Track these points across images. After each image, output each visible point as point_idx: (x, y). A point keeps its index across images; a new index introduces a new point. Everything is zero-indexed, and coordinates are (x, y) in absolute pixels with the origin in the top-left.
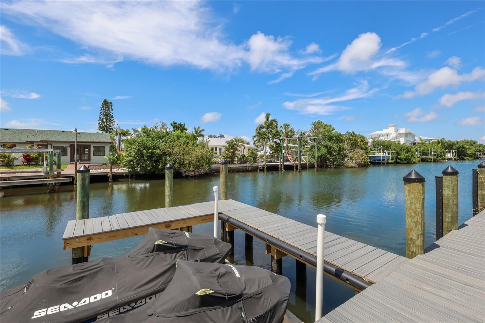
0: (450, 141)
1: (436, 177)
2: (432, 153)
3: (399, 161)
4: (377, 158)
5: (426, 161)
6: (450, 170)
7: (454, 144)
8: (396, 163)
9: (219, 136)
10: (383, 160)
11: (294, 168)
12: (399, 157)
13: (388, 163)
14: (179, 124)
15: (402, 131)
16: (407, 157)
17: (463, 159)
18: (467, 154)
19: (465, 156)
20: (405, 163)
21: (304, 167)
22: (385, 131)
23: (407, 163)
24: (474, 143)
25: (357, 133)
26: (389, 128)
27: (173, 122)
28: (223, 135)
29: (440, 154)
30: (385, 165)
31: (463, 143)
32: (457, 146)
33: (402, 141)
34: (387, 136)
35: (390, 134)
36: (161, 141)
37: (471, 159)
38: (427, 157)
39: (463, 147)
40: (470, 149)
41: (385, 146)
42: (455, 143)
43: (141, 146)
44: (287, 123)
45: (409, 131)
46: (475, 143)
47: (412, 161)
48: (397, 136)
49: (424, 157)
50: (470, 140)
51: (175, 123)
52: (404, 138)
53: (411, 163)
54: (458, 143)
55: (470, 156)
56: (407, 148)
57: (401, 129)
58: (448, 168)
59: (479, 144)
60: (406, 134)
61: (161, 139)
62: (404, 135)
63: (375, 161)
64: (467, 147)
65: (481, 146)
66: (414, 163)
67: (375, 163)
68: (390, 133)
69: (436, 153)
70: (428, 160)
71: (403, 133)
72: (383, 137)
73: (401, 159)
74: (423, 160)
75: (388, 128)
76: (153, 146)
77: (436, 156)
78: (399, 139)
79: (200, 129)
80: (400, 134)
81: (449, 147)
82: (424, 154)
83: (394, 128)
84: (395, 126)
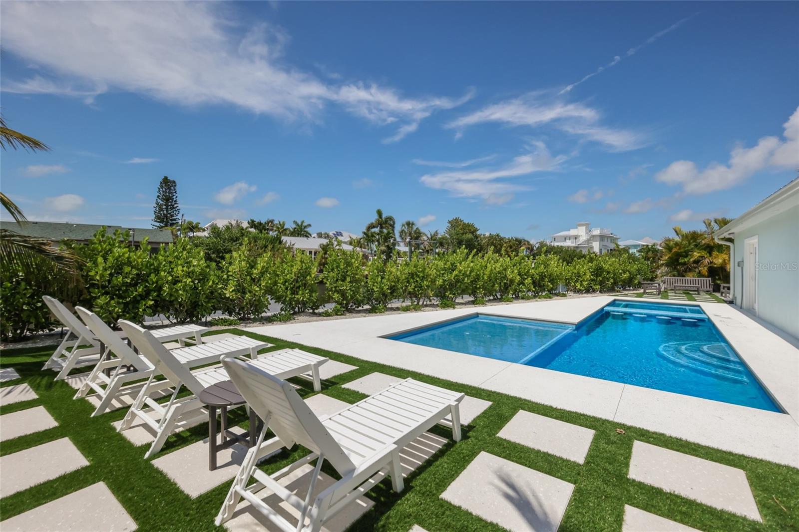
15: (597, 232)
22: (573, 232)
26: (579, 228)
33: (596, 246)
34: (576, 238)
35: (579, 236)
41: (569, 256)
44: (411, 220)
45: (607, 231)
48: (588, 240)
52: (598, 243)
57: (595, 228)
60: (602, 237)
62: (598, 238)
68: (579, 234)
71: (597, 235)
72: (569, 240)
75: (577, 228)
78: (592, 243)
80: (594, 236)
83: (585, 227)
84: (587, 224)
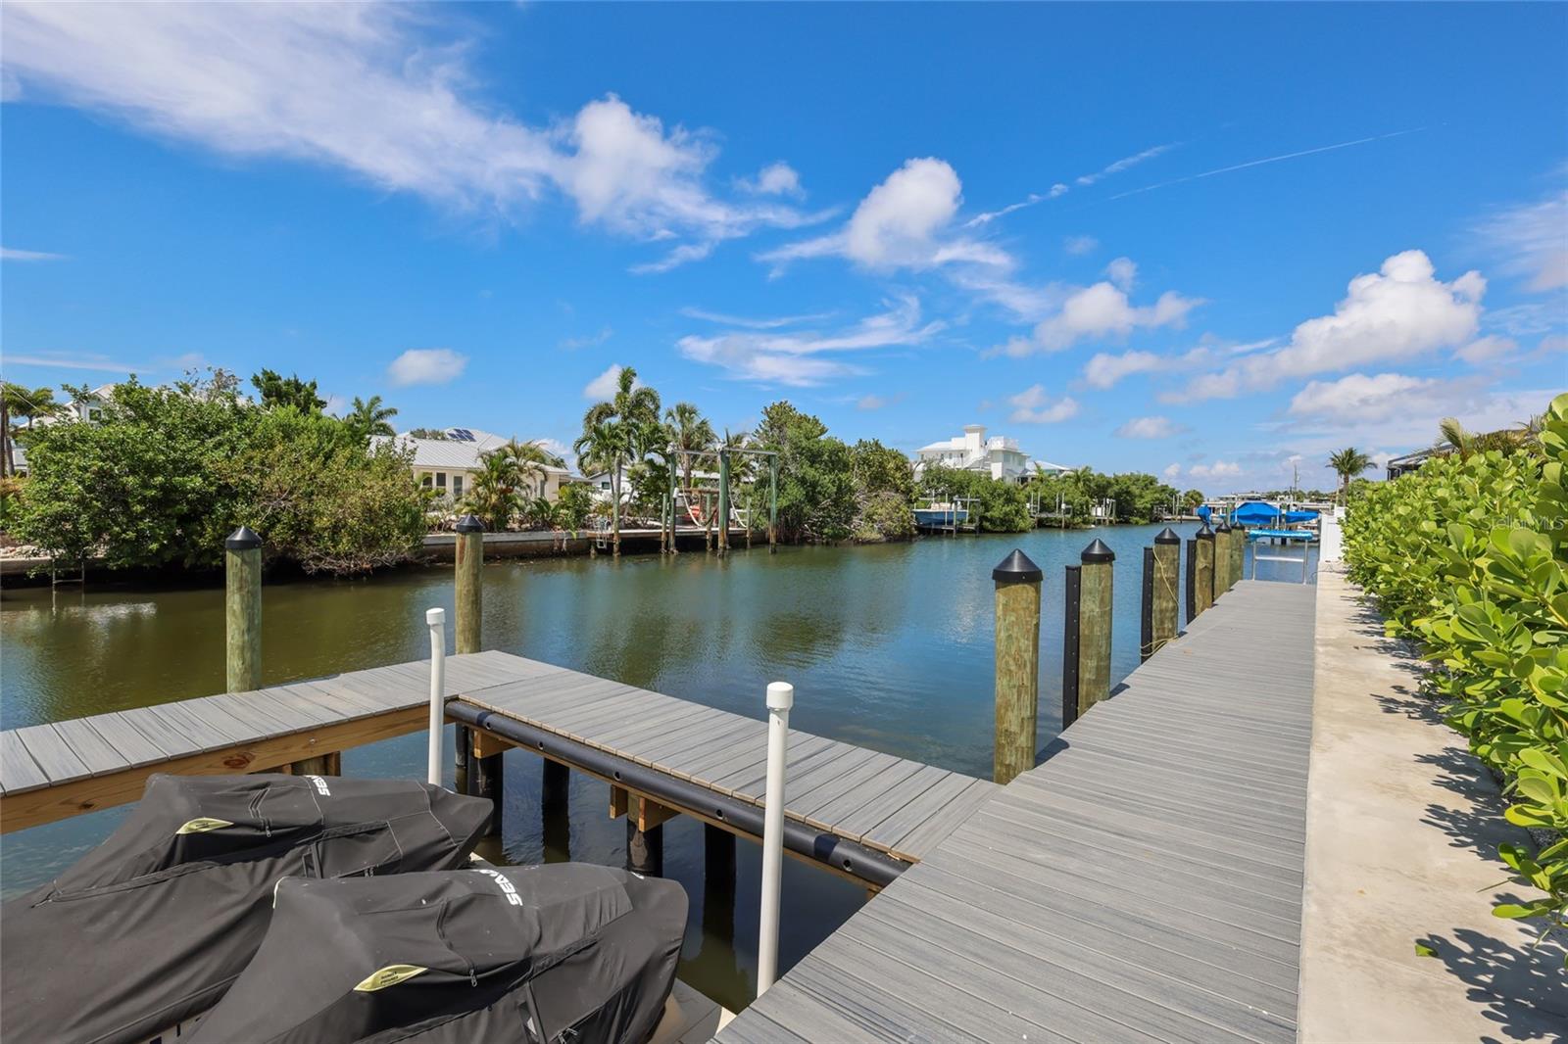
0: (1101, 476)
1: (1068, 568)
2: (1063, 506)
3: (987, 524)
4: (934, 517)
5: (1050, 527)
6: (1097, 551)
7: (1109, 484)
8: (982, 530)
9: (455, 433)
10: (950, 523)
11: (709, 544)
12: (988, 514)
13: (961, 531)
14: (288, 383)
15: (997, 444)
16: (1006, 514)
17: (1127, 522)
18: (1136, 509)
19: (1131, 514)
20: (1001, 532)
21: (737, 542)
22: (956, 444)
23: (1005, 532)
24: (1151, 484)
25: (886, 445)
26: (967, 435)
27: (265, 373)
28: (467, 432)
29: (1079, 508)
30: (954, 536)
31: (1129, 483)
32: (1116, 488)
33: (997, 471)
34: (962, 455)
35: (967, 452)
36: (210, 443)
37: (1143, 522)
38: (1050, 515)
39: (1128, 493)
40: (1141, 497)
41: (955, 485)
42: (1113, 481)
43: (115, 460)
44: (689, 403)
45: (1014, 445)
46: (1152, 481)
47: (1016, 527)
48: (985, 459)
49: (1044, 515)
50: (1142, 475)
51: (271, 378)
52: (1001, 464)
53: (1015, 532)
54: (1117, 481)
55: (1143, 516)
56: (1007, 492)
57: (996, 438)
58: (1093, 544)
59: (1162, 486)
60: (1008, 454)
61: (211, 436)
62: (1001, 456)
63: (930, 524)
64: (1137, 492)
65: (1163, 490)
66: (1022, 531)
67: (931, 530)
68: (968, 448)
69: (1070, 506)
70: (1054, 524)
71: (999, 451)
72: (951, 458)
73: (991, 520)
74: (1042, 524)
75: (964, 436)
76: (174, 462)
77: (1071, 514)
78: (989, 465)
79: (383, 407)
80: (992, 452)
81: (1099, 490)
82: (1044, 508)
83: (977, 435)
84: (981, 430)
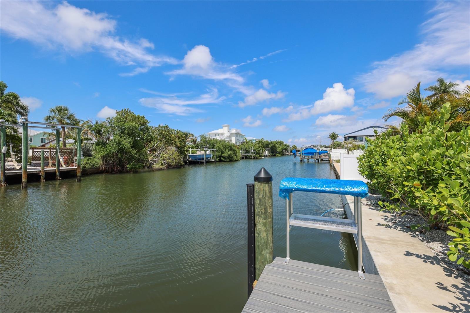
0: (267, 141)
2: (252, 151)
4: (198, 157)
7: (269, 144)
10: (204, 159)
13: (208, 162)
15: (234, 131)
17: (274, 156)
18: (277, 151)
19: (276, 153)
22: (220, 131)
23: (229, 161)
26: (224, 128)
29: (258, 151)
30: (205, 164)
31: (275, 143)
32: (271, 145)
33: (234, 140)
34: (222, 135)
35: (224, 133)
37: (280, 155)
38: (248, 154)
39: (275, 146)
40: (279, 147)
42: (270, 143)
45: (239, 131)
46: (282, 143)
47: (234, 159)
48: (230, 136)
49: (246, 154)
50: (279, 141)
52: (235, 137)
53: (233, 161)
54: (272, 143)
55: (279, 154)
57: (233, 129)
59: (285, 144)
60: (237, 134)
62: (235, 135)
63: (196, 160)
64: (278, 146)
65: (285, 146)
66: (236, 161)
67: (196, 162)
69: (255, 151)
70: (249, 157)
71: (234, 133)
72: (218, 136)
74: (245, 158)
75: (223, 128)
77: (256, 154)
78: (231, 138)
80: (232, 134)
81: (266, 145)
82: (246, 152)
83: (227, 128)
84: (228, 126)
